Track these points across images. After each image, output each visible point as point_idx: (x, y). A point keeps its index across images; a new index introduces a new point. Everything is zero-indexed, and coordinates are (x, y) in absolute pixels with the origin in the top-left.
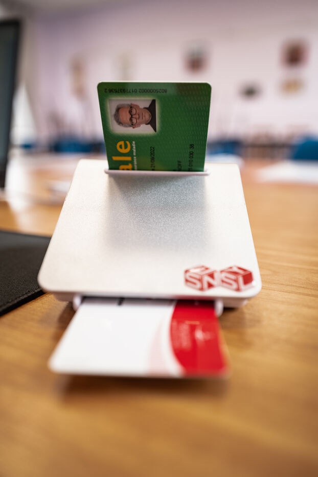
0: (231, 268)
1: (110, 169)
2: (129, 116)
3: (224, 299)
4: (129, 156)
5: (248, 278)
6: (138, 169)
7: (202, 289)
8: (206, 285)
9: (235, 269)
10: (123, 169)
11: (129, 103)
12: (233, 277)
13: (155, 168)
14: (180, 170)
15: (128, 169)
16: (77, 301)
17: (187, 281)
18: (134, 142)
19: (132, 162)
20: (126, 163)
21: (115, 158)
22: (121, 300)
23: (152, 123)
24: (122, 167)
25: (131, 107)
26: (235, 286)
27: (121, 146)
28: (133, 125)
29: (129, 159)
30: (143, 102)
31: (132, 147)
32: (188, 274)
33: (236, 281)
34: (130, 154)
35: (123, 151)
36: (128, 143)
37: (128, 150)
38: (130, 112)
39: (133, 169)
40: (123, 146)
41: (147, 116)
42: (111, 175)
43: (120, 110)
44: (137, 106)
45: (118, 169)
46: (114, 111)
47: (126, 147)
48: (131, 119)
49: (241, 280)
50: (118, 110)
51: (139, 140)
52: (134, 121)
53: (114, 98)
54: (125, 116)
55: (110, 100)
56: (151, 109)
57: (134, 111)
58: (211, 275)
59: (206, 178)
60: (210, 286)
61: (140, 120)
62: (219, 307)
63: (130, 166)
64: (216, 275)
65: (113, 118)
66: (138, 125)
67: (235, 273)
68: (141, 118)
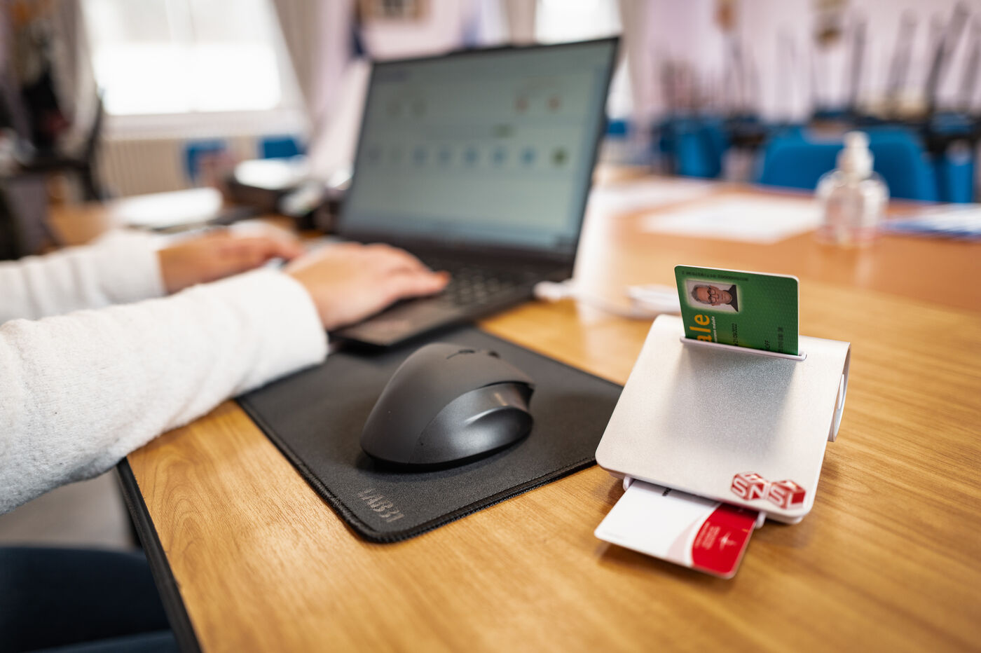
0: (785, 482)
1: (687, 337)
2: (707, 295)
3: (768, 513)
4: (708, 328)
5: (799, 497)
6: (719, 342)
7: (746, 498)
8: (751, 495)
9: (789, 485)
10: (702, 340)
11: (708, 285)
12: (783, 492)
13: (739, 343)
14: (768, 350)
15: (707, 341)
16: (626, 482)
17: (733, 486)
18: (713, 317)
19: (712, 334)
20: (706, 334)
21: (692, 328)
22: (667, 491)
23: (734, 303)
24: (700, 337)
25: (710, 289)
26: (781, 502)
27: (699, 319)
28: (712, 303)
29: (709, 331)
30: (724, 286)
31: (711, 321)
32: (737, 480)
33: (785, 497)
34: (710, 326)
35: (701, 323)
36: (707, 317)
37: (707, 323)
38: (709, 292)
39: (713, 341)
40: (701, 319)
41: (728, 297)
42: (686, 345)
43: (698, 290)
44: (716, 289)
45: (696, 339)
46: (691, 290)
47: (705, 320)
48: (710, 298)
49: (790, 497)
50: (696, 289)
51: (719, 316)
52: (714, 300)
53: (691, 279)
54: (704, 295)
55: (687, 281)
56: (732, 291)
57: (713, 292)
58: (761, 486)
59: (798, 364)
60: (756, 496)
61: (720, 299)
62: (761, 518)
63: (709, 338)
64: (765, 488)
65: (691, 295)
66: (719, 304)
67: (787, 489)
68: (720, 296)
